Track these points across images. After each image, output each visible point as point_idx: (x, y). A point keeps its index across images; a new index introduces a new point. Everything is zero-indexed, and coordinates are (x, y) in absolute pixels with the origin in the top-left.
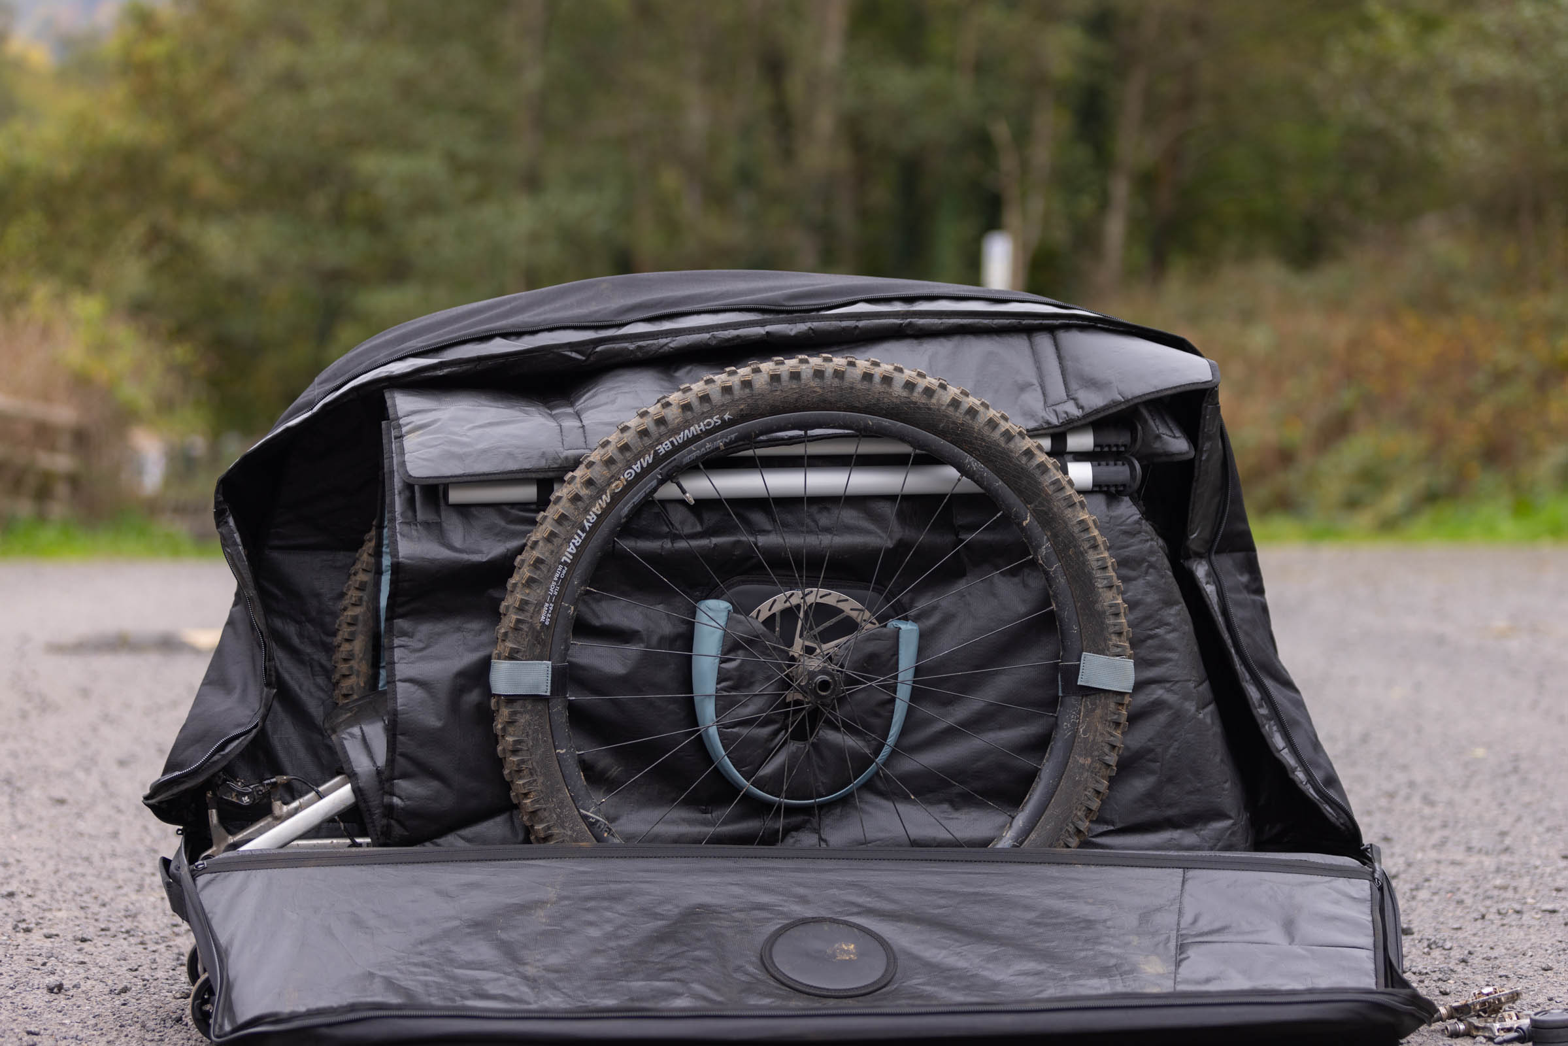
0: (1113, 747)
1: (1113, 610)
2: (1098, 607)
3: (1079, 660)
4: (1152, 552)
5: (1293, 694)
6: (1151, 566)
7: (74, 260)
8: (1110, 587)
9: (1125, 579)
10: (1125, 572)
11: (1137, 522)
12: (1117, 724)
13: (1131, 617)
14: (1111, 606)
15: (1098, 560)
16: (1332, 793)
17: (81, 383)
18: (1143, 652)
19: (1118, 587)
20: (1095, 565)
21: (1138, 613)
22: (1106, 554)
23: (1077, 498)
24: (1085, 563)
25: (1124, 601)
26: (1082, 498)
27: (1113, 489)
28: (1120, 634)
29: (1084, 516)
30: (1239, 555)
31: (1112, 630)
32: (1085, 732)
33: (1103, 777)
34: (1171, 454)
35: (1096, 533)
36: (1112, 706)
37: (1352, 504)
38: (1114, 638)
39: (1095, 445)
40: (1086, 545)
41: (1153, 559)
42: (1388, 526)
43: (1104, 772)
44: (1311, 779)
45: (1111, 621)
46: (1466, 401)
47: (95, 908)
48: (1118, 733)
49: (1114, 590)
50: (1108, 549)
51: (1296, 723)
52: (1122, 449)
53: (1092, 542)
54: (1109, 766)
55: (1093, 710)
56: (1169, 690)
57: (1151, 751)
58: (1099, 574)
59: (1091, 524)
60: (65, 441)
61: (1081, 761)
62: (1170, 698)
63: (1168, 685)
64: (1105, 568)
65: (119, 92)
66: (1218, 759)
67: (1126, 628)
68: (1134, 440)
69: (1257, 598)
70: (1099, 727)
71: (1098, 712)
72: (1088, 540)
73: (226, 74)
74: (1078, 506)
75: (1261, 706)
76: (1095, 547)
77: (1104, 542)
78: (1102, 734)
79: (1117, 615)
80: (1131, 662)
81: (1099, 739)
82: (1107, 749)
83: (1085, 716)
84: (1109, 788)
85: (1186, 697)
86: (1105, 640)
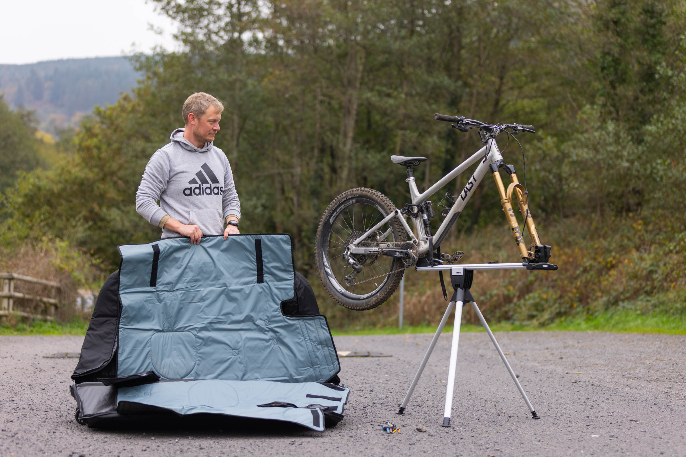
7: (59, 224)
17: (60, 271)
37: (532, 317)
42: (543, 325)
46: (573, 279)
47: (50, 407)
60: (53, 292)
65: (77, 158)
73: (118, 152)
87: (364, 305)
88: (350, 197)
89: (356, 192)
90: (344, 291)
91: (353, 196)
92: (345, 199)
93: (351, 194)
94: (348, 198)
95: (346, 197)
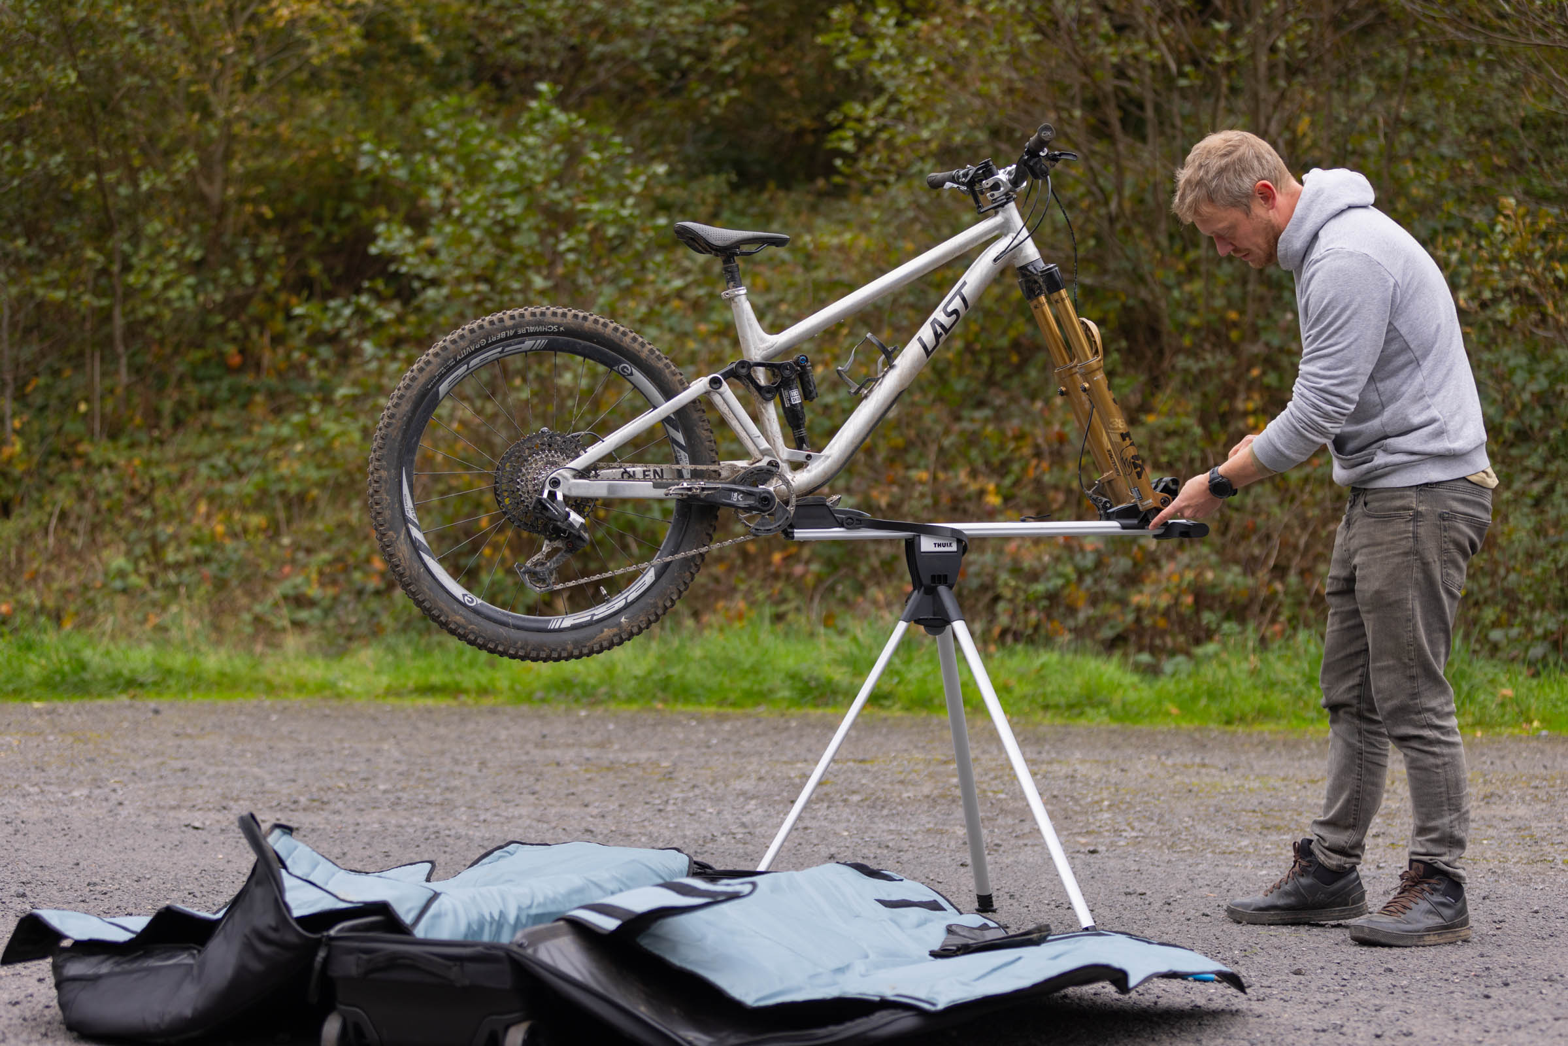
87: (569, 647)
88: (531, 329)
89: (558, 320)
90: (477, 601)
91: (542, 329)
92: (511, 333)
93: (539, 324)
94: (521, 331)
95: (514, 327)
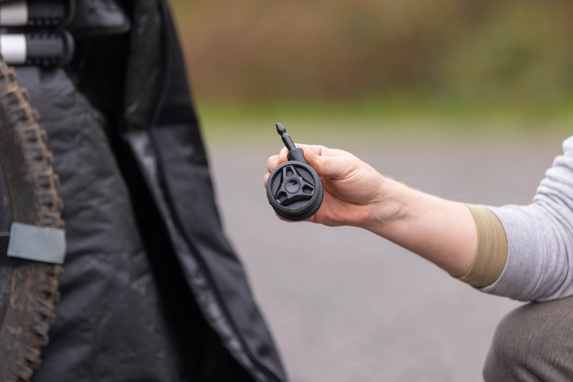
0: (44, 317)
1: (43, 181)
2: (28, 178)
3: (9, 230)
4: (85, 124)
5: (231, 265)
6: (85, 138)
8: (40, 158)
9: (57, 152)
10: (57, 143)
11: (72, 95)
12: (48, 294)
13: (65, 188)
14: (41, 177)
15: (27, 132)
16: (267, 363)
18: (76, 223)
19: (48, 159)
20: (24, 137)
21: (71, 185)
22: (35, 126)
23: (7, 71)
24: (13, 135)
25: (55, 172)
26: (12, 71)
27: (46, 63)
28: (50, 205)
29: (13, 88)
30: (182, 129)
31: (41, 200)
32: (16, 302)
33: (35, 347)
34: (105, 28)
35: (25, 105)
36: (42, 276)
38: (44, 210)
39: (30, 18)
40: (15, 118)
41: (87, 131)
43: (36, 341)
44: (245, 348)
45: (40, 192)
48: (49, 304)
49: (44, 162)
50: (40, 121)
51: (232, 293)
52: (56, 22)
53: (21, 114)
54: (39, 336)
55: (23, 281)
56: (102, 261)
57: (83, 320)
58: (28, 146)
59: (19, 96)
61: (13, 330)
62: (103, 268)
63: (101, 256)
64: (33, 140)
66: (151, 329)
67: (56, 200)
68: (67, 12)
69: (200, 171)
70: (30, 297)
71: (29, 282)
72: (18, 112)
74: (7, 79)
75: (197, 276)
76: (24, 119)
77: (34, 115)
78: (32, 304)
79: (47, 186)
80: (61, 234)
81: (30, 309)
82: (37, 319)
83: (16, 286)
84: (42, 357)
85: (120, 267)
86: (35, 211)
